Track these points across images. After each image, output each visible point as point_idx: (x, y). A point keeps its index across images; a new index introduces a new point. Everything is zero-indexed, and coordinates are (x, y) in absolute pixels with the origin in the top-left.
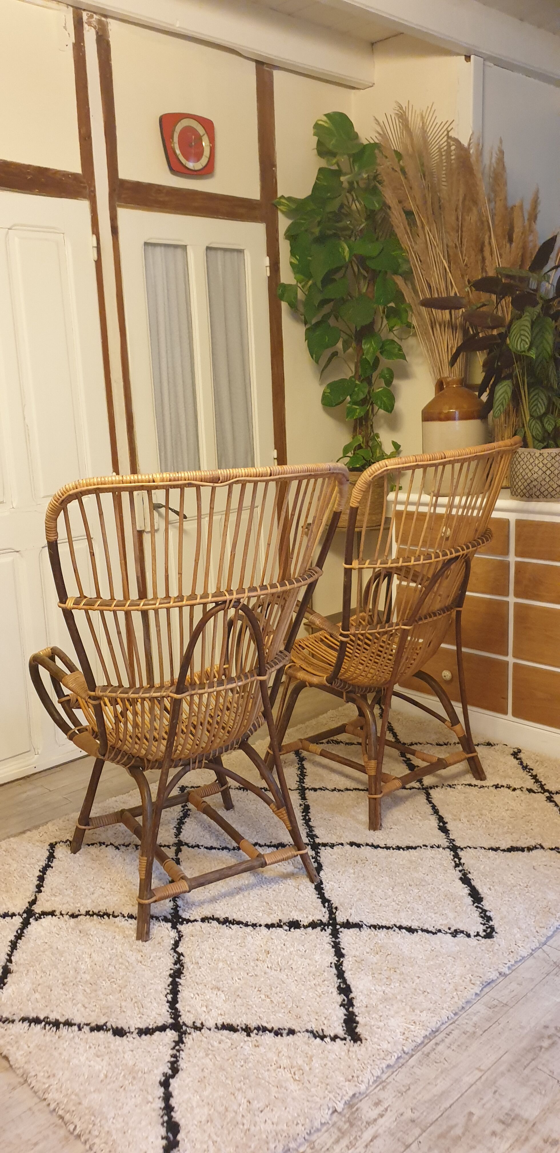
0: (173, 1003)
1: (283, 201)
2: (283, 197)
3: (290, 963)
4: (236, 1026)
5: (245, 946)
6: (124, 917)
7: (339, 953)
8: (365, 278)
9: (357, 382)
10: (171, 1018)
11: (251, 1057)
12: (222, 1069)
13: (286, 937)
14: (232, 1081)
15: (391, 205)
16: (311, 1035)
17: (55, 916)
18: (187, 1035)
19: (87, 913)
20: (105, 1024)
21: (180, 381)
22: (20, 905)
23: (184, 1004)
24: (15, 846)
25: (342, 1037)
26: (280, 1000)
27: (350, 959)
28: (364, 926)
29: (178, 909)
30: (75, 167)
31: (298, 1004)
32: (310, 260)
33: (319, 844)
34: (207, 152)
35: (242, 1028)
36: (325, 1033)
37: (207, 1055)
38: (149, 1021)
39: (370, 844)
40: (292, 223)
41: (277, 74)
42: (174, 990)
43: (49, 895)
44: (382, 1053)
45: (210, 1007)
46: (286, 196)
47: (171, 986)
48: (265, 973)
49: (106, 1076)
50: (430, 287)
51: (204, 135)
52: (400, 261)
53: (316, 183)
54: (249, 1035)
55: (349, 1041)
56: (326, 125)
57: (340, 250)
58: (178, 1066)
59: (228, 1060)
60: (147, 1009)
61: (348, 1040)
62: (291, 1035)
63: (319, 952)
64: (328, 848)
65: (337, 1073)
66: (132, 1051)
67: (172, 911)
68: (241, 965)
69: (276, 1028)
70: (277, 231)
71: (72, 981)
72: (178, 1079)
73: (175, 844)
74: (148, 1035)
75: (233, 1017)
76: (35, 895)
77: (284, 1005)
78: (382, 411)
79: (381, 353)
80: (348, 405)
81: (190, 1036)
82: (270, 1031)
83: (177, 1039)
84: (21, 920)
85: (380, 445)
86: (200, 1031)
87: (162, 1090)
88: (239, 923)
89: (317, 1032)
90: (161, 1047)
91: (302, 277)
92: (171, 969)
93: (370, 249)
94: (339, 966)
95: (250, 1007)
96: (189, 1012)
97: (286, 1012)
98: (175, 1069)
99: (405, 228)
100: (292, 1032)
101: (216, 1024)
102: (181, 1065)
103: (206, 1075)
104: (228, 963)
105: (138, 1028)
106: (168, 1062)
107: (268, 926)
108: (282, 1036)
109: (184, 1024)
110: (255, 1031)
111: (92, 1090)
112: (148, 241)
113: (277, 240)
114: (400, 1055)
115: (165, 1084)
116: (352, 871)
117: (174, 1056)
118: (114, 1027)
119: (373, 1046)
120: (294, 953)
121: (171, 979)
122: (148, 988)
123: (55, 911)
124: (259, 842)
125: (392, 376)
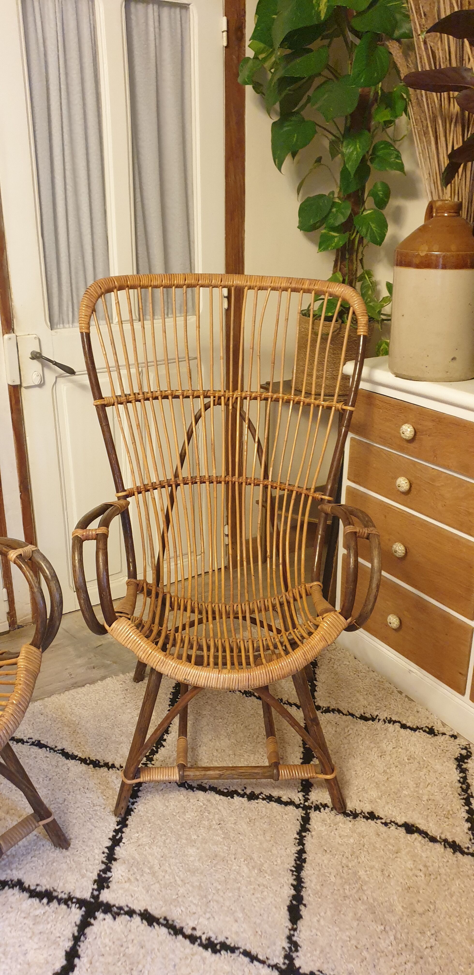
9: (337, 200)
32: (274, 19)
33: (101, 905)
52: (398, 16)
57: (314, 2)
64: (108, 917)
78: (371, 244)
79: (372, 160)
80: (324, 231)
85: (372, 286)
91: (262, 45)
125: (387, 194)
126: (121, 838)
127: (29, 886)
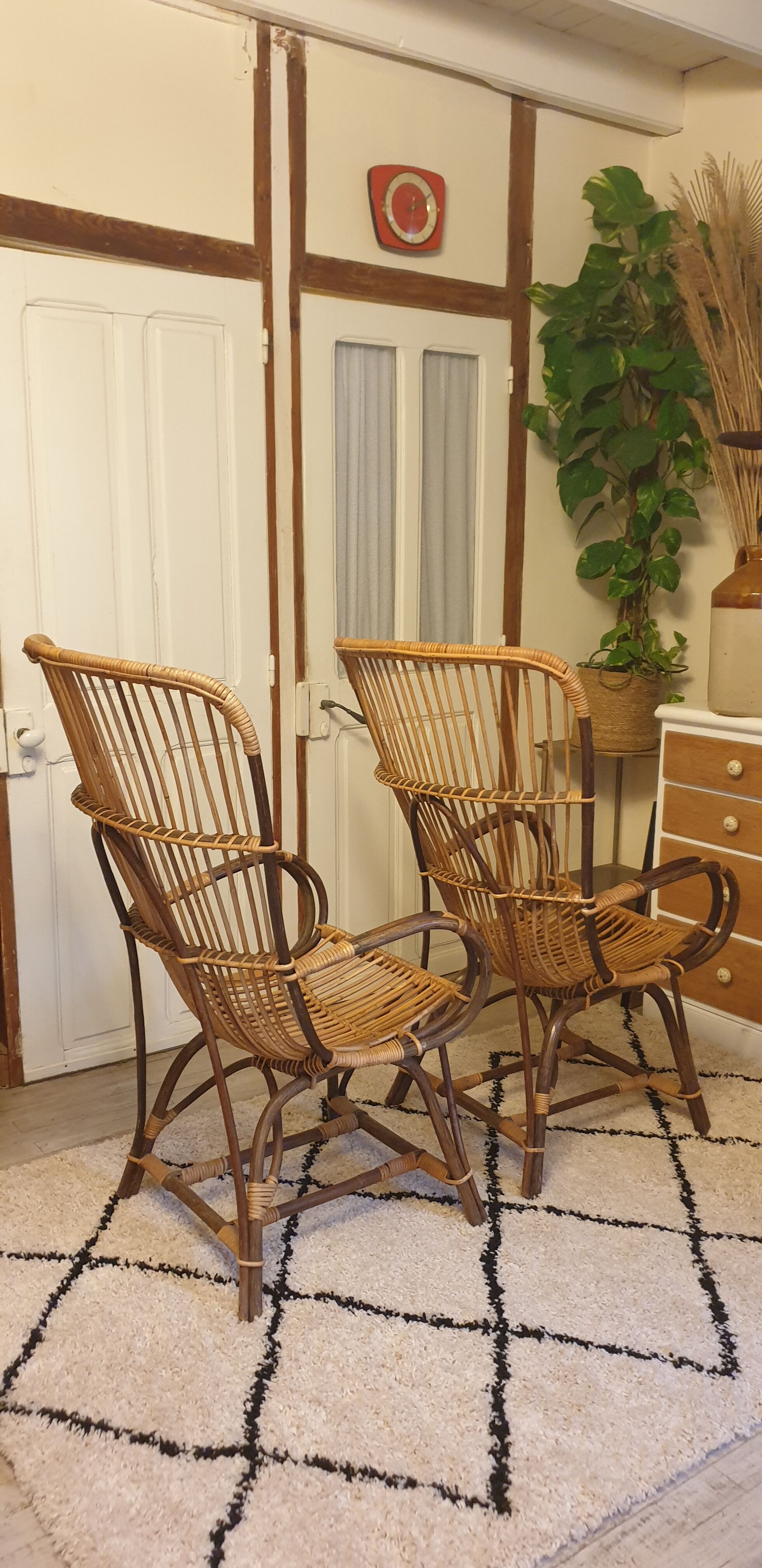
0: (252, 1416)
1: (539, 289)
2: (538, 284)
3: (428, 1377)
4: (333, 1463)
5: (370, 1343)
6: (210, 1279)
7: (503, 1373)
8: (648, 400)
9: (627, 546)
10: (245, 1437)
11: (347, 1514)
12: (302, 1526)
13: (429, 1338)
14: (312, 1548)
15: (688, 299)
16: (439, 1493)
17: (118, 1265)
18: (262, 1467)
19: (161, 1267)
20: (152, 1434)
21: (374, 535)
22: (72, 1245)
23: (267, 1418)
24: (85, 1159)
25: (483, 1502)
26: (404, 1431)
27: (517, 1383)
28: (546, 1336)
29: (286, 1276)
30: (246, 236)
31: (428, 1442)
32: (568, 373)
33: (502, 1204)
34: (432, 220)
35: (341, 1467)
36: (460, 1493)
37: (284, 1501)
38: (213, 1437)
39: (576, 1212)
40: (549, 322)
41: (542, 114)
42: (258, 1396)
43: (115, 1233)
44: (538, 1537)
45: (302, 1429)
46: (543, 283)
47: (254, 1390)
48: (390, 1388)
49: (138, 1512)
50: (736, 415)
51: (429, 196)
52: (697, 378)
53: (585, 266)
54: (349, 1479)
55: (492, 1512)
56: (602, 184)
57: (613, 360)
58: (240, 1512)
59: (313, 1513)
60: (214, 1419)
61: (490, 1508)
62: (410, 1489)
63: (473, 1365)
64: (514, 1211)
65: (466, 1558)
66: (182, 1480)
67: (278, 1278)
68: (359, 1371)
69: (390, 1474)
70: (527, 331)
71: (120, 1364)
72: (237, 1534)
73: (300, 1180)
74: (209, 1460)
75: (332, 1448)
76: (97, 1233)
77: (408, 1441)
78: (661, 590)
79: (665, 507)
80: (612, 578)
81: (266, 1469)
82: (381, 1478)
83: (247, 1471)
84: (71, 1266)
85: (657, 637)
86: (282, 1463)
87: (211, 1546)
88: (367, 1307)
89: (448, 1488)
90: (222, 1480)
91: (556, 396)
92: (259, 1364)
93: (656, 361)
94: (497, 1392)
95: (359, 1437)
96: (272, 1431)
97: (410, 1450)
98: (236, 1516)
99: (706, 333)
100: (412, 1483)
101: (306, 1456)
102: (246, 1512)
103: (278, 1532)
104: (341, 1365)
105: (197, 1447)
106: (229, 1504)
107: (408, 1318)
108: (396, 1487)
109: (262, 1450)
110: (359, 1475)
111: (115, 1530)
112: (342, 340)
113: (528, 344)
114: (565, 1542)
115: (218, 1538)
116: (542, 1250)
117: (239, 1496)
118: (165, 1440)
119: (527, 1524)
120: (437, 1362)
121: (256, 1379)
122: (221, 1388)
123: (118, 1258)
124: (418, 1191)
125: (679, 540)
126: (496, 1165)
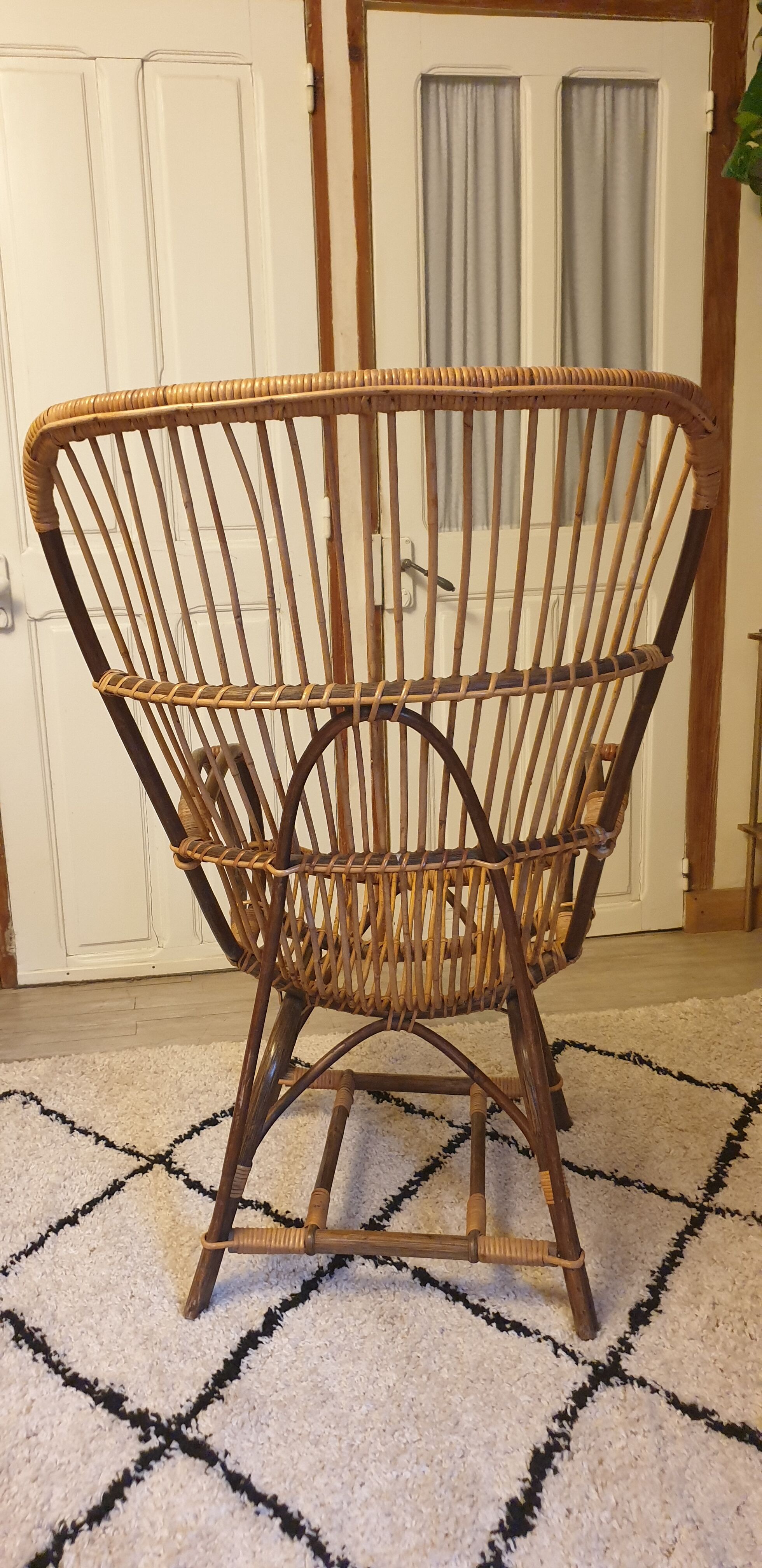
7: (102, 1508)
28: (219, 1465)
64: (370, 1263)
70: (743, 35)
88: (43, 1349)
107: (72, 1380)
112: (433, 73)
113: (743, 54)
126: (416, 1190)
127: (277, 1211)
